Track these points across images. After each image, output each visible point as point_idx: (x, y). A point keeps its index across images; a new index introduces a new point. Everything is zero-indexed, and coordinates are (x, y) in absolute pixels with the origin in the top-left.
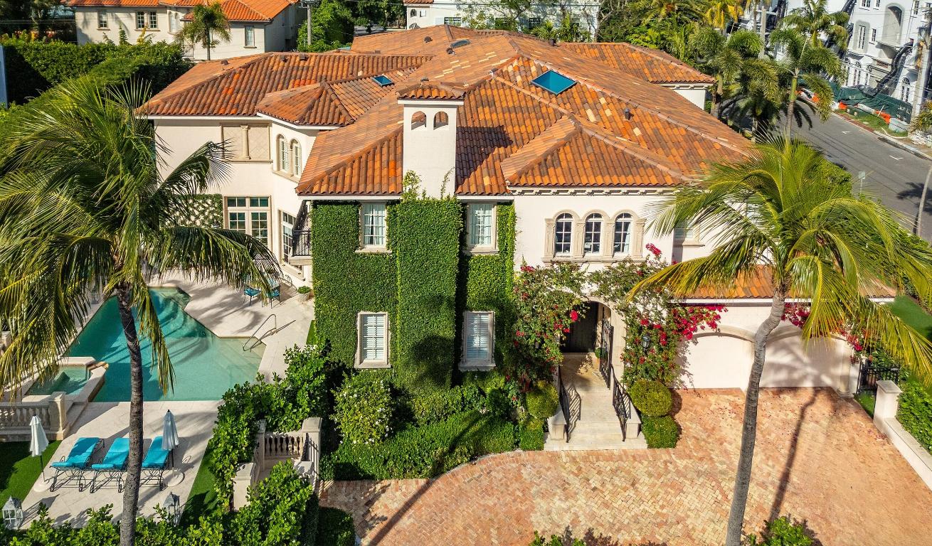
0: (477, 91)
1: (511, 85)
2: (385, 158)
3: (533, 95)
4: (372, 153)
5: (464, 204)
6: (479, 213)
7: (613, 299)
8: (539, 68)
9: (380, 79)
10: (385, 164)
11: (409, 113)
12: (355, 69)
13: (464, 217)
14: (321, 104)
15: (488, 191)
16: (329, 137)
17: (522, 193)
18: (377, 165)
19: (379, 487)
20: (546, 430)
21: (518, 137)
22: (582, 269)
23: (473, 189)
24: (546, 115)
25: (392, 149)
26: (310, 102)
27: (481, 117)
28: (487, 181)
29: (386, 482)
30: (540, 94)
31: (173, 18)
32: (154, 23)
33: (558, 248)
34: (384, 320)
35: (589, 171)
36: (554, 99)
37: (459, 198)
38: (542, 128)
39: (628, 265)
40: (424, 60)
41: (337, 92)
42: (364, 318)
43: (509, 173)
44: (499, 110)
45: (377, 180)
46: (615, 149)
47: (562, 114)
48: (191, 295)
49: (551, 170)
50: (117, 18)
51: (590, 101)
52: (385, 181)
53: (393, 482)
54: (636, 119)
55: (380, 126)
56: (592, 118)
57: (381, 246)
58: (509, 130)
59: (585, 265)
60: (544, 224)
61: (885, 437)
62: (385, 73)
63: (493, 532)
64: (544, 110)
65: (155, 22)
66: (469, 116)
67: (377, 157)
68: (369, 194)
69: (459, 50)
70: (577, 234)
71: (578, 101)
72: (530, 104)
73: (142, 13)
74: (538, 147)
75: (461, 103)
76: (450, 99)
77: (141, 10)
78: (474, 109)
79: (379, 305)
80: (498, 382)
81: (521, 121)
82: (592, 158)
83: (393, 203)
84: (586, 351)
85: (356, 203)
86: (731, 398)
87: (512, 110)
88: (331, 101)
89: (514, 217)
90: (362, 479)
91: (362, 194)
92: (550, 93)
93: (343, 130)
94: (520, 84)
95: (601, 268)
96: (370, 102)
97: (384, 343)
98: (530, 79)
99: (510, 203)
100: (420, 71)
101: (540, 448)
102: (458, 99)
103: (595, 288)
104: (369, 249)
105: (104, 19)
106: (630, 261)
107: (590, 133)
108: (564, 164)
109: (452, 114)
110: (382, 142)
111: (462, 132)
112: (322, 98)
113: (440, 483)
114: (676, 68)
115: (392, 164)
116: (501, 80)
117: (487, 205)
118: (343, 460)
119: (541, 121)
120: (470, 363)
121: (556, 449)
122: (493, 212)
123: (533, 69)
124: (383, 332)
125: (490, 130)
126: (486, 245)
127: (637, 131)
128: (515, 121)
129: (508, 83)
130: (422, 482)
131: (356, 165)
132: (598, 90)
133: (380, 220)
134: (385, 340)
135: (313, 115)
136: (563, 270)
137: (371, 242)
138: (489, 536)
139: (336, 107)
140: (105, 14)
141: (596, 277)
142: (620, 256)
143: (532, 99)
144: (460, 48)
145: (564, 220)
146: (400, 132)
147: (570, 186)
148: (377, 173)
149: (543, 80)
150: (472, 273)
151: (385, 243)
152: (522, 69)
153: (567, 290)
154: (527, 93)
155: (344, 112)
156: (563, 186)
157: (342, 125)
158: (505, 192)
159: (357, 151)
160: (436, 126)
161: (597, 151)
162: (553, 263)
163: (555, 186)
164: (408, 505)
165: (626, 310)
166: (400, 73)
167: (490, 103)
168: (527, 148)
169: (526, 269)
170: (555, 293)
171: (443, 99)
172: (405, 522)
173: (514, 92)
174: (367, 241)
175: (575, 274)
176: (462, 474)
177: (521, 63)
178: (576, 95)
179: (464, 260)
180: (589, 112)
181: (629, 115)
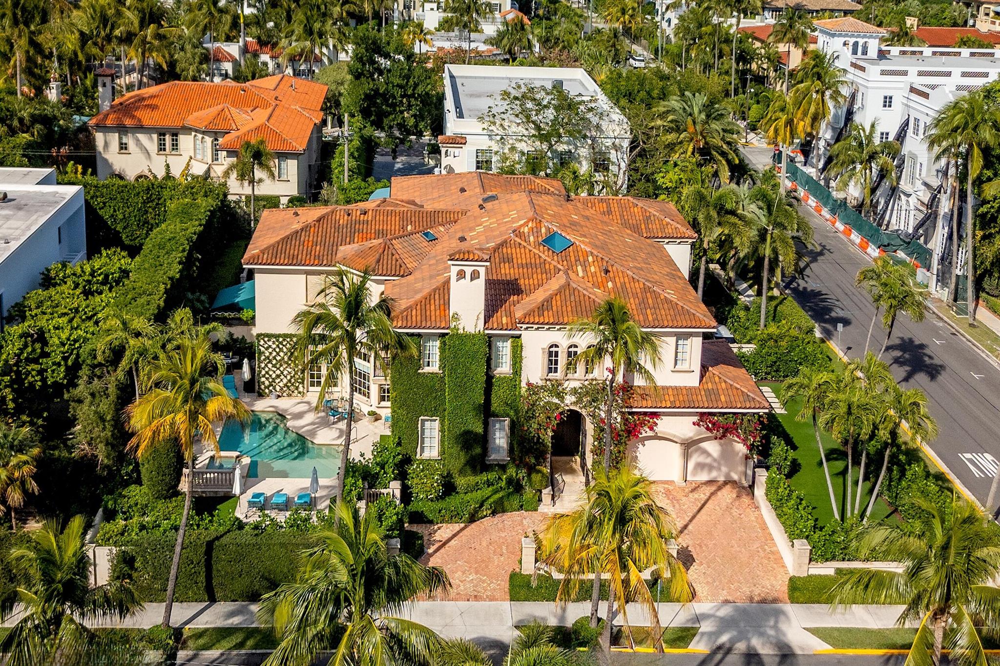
0: (500, 250)
1: (525, 244)
2: (437, 302)
3: (541, 254)
4: (428, 299)
5: (490, 336)
6: (500, 344)
7: (585, 407)
8: (548, 229)
9: (426, 234)
10: (437, 307)
11: (454, 270)
12: (405, 223)
13: (490, 346)
14: (385, 257)
15: (505, 327)
16: (394, 285)
17: (527, 329)
18: (433, 307)
19: (436, 527)
20: (540, 500)
21: (528, 287)
22: (565, 386)
23: (495, 326)
24: (548, 271)
25: (442, 296)
26: (377, 256)
27: (503, 272)
28: (504, 320)
29: (440, 525)
30: (546, 253)
31: (199, 142)
32: (175, 146)
33: (550, 370)
34: (437, 424)
35: (570, 314)
36: (555, 257)
37: (487, 332)
38: (545, 281)
39: (594, 382)
40: (460, 215)
41: (396, 247)
42: (423, 421)
43: (519, 314)
44: (516, 266)
45: (433, 318)
46: (589, 298)
47: (560, 270)
48: (288, 417)
49: (546, 313)
50: (138, 140)
51: (582, 259)
52: (438, 319)
53: (444, 525)
54: (611, 274)
55: (431, 277)
56: (581, 274)
57: (434, 368)
58: (521, 282)
59: (567, 382)
60: (541, 351)
61: (757, 508)
62: (431, 228)
63: (504, 548)
64: (547, 266)
65: (177, 145)
66: (494, 271)
67: (432, 301)
68: (429, 328)
69: (488, 206)
70: (562, 360)
71: (573, 259)
72: (538, 262)
73: (164, 135)
74: (539, 296)
75: (488, 264)
76: (481, 261)
77: (163, 131)
78: (498, 265)
79: (434, 412)
80: (512, 471)
81: (530, 276)
82: (573, 304)
83: (443, 335)
84: (573, 455)
85: (419, 335)
86: (666, 486)
87: (525, 266)
88: (393, 255)
89: (522, 346)
90: (425, 522)
91: (424, 328)
92: (553, 252)
93: (404, 280)
94: (532, 244)
95: (577, 384)
96: (421, 256)
97: (436, 443)
98: (540, 240)
99: (519, 337)
100: (457, 226)
101: (536, 510)
102: (486, 261)
103: (573, 399)
104: (427, 370)
105: (124, 140)
106: (596, 380)
107: (575, 286)
108: (554, 308)
109: (482, 271)
110: (435, 290)
111: (491, 284)
112: (386, 252)
113: (473, 525)
114: (668, 224)
115: (442, 308)
116: (518, 240)
117: (505, 338)
118: (413, 510)
119: (544, 275)
120: (493, 457)
121: (546, 510)
122: (509, 344)
123: (543, 230)
124: (436, 434)
125: (508, 282)
126: (504, 369)
127: (610, 285)
128: (526, 275)
129: (523, 243)
130: (462, 525)
131: (418, 307)
132: (588, 250)
133: (434, 348)
134: (437, 439)
135: (380, 267)
136: (553, 385)
137: (428, 365)
138: (501, 549)
139: (397, 261)
140: (126, 135)
141: (574, 391)
142: (590, 376)
143: (540, 257)
144: (490, 204)
145: (554, 349)
146: (447, 282)
147: (557, 324)
148: (433, 313)
149: (549, 240)
150: (495, 388)
151: (438, 366)
152: (535, 230)
153: (556, 401)
154: (537, 251)
155: (403, 265)
156: (552, 324)
157: (403, 276)
158: (516, 329)
159: (418, 297)
160: (472, 280)
161: (577, 299)
162: (547, 380)
163: (547, 324)
164: (454, 536)
165: (594, 416)
166: (442, 229)
167: (509, 260)
168: (533, 296)
169: (529, 384)
170: (548, 403)
171: (476, 261)
172: (453, 542)
173: (527, 251)
174: (426, 364)
175: (560, 388)
176: (487, 522)
177: (534, 225)
178: (572, 254)
179: (489, 378)
180: (579, 268)
181: (607, 271)
